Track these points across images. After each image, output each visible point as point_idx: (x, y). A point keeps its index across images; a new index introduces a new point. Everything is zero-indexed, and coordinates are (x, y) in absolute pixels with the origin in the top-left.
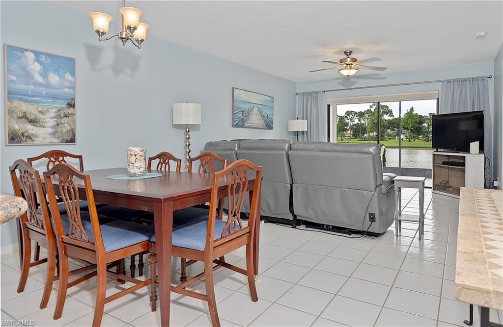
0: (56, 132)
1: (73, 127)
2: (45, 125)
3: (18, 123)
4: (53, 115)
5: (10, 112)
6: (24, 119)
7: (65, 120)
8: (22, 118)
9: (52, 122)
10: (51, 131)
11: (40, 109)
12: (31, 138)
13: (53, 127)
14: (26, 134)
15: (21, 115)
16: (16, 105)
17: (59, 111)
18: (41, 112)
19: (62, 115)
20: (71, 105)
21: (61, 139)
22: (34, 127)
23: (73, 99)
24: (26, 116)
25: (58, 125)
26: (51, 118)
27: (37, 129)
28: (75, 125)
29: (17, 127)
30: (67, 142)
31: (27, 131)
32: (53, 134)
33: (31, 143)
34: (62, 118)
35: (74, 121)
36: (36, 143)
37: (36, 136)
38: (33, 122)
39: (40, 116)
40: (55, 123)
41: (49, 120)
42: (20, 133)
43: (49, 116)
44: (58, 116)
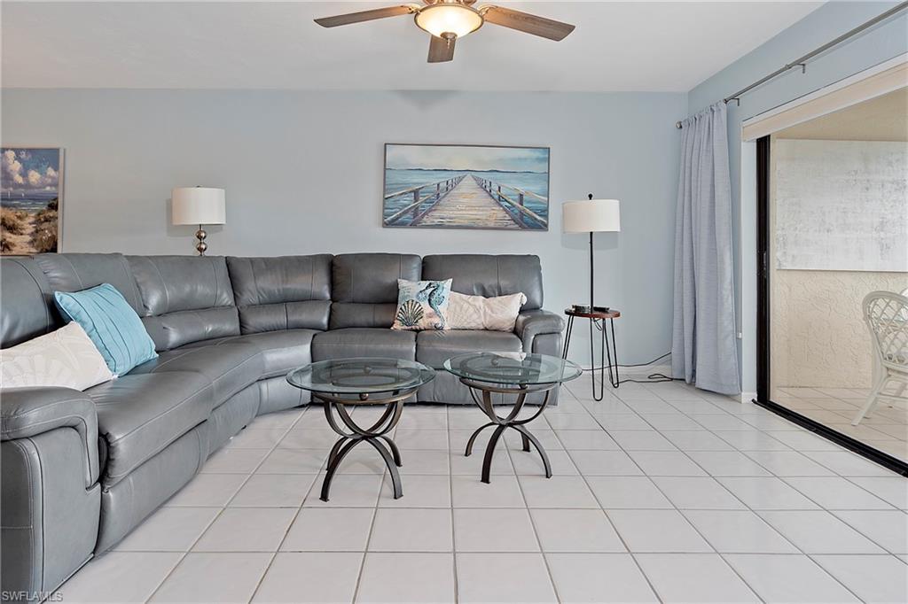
0: (35, 240)
1: (54, 233)
2: (24, 232)
4: (32, 220)
6: (2, 226)
7: (46, 225)
9: (30, 229)
10: (29, 238)
11: (19, 214)
12: (8, 248)
13: (32, 234)
14: (3, 243)
17: (39, 214)
18: (19, 217)
19: (43, 219)
20: (53, 207)
21: (40, 249)
22: (12, 235)
23: (56, 199)
24: (4, 223)
25: (37, 231)
26: (30, 224)
27: (13, 236)
28: (56, 232)
30: (47, 251)
31: (6, 240)
32: (31, 242)
33: (8, 253)
34: (42, 223)
35: (56, 226)
36: (14, 253)
37: (13, 245)
38: (12, 229)
39: (19, 221)
40: (33, 230)
41: (28, 226)
43: (28, 222)
44: (38, 221)
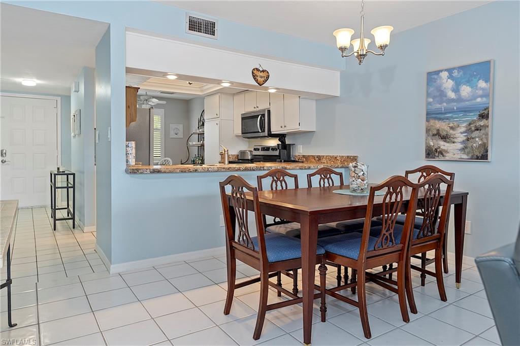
0: (466, 147)
1: (485, 141)
2: (455, 140)
3: (432, 140)
4: (463, 129)
5: (428, 131)
6: (437, 136)
7: (476, 133)
8: (436, 135)
9: (462, 138)
10: (460, 146)
11: (451, 125)
12: (442, 154)
13: (463, 142)
14: (438, 150)
15: (435, 132)
16: (431, 124)
17: (470, 124)
18: (452, 128)
19: (473, 129)
20: (484, 116)
21: (470, 155)
22: (445, 143)
23: (487, 109)
24: (439, 133)
25: (468, 140)
26: (462, 133)
27: (447, 144)
28: (487, 139)
29: (432, 144)
30: (477, 158)
31: (440, 147)
32: (463, 149)
33: (442, 158)
34: (472, 132)
35: (487, 134)
36: (447, 158)
37: (447, 152)
38: (445, 138)
39: (451, 131)
40: (465, 138)
41: (460, 136)
42: (434, 149)
43: (459, 131)
44: (469, 131)
